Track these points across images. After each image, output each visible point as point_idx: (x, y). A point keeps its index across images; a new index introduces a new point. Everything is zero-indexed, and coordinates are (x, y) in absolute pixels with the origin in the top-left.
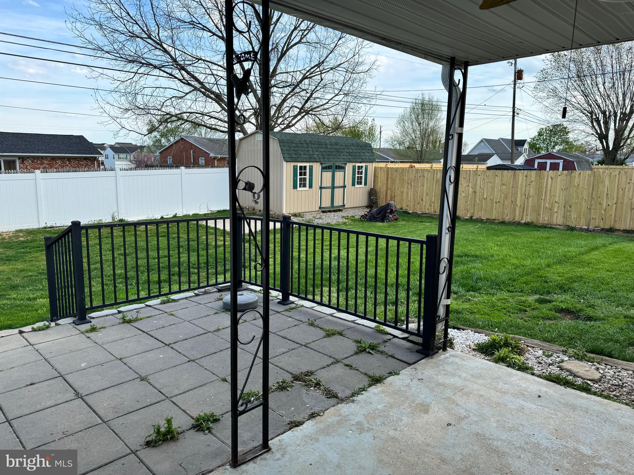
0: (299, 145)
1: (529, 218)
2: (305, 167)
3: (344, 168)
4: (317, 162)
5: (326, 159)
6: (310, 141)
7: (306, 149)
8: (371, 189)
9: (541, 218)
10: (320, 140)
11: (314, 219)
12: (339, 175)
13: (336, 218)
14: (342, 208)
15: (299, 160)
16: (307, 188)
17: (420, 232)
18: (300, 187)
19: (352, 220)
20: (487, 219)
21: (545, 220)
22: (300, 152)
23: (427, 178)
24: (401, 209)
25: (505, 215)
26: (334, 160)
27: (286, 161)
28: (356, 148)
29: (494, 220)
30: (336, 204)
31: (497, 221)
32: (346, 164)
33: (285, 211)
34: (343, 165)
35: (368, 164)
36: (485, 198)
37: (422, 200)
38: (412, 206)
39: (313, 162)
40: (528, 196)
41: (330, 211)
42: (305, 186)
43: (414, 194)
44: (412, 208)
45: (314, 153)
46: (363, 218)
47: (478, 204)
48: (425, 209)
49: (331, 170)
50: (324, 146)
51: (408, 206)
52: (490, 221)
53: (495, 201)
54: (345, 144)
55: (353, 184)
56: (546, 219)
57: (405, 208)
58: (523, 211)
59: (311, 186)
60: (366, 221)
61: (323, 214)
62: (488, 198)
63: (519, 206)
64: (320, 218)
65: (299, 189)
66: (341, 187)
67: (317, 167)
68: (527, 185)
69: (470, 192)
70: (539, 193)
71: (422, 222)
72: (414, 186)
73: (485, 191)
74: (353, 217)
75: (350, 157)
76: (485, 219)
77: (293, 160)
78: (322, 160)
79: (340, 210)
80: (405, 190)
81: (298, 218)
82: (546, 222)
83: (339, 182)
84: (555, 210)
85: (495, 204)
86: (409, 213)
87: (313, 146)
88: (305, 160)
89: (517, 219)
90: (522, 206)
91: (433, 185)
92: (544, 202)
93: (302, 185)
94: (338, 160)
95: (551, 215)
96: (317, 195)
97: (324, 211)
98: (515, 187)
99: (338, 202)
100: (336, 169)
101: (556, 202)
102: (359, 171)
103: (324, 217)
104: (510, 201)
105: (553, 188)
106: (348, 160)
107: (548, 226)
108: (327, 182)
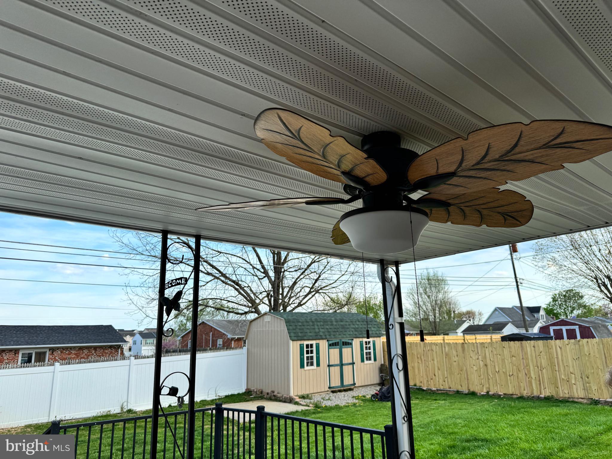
0: (305, 324)
1: (548, 392)
2: (312, 346)
3: (351, 344)
4: (323, 339)
5: (332, 336)
6: (316, 319)
7: (312, 327)
8: (382, 365)
9: (561, 391)
10: (325, 318)
11: (322, 400)
12: (346, 351)
13: (346, 398)
14: (352, 387)
15: (305, 338)
16: (314, 367)
17: (432, 412)
18: (307, 366)
19: (362, 400)
20: (504, 394)
21: (565, 393)
22: (305, 330)
23: (436, 352)
24: (415, 385)
25: (522, 389)
26: (340, 336)
27: (293, 340)
28: (362, 323)
29: (512, 395)
30: (346, 383)
31: (515, 396)
32: (353, 340)
33: (292, 393)
34: (350, 341)
35: (375, 339)
36: (497, 371)
37: (435, 375)
38: (425, 382)
39: (319, 339)
40: (541, 368)
41: (340, 391)
42: (312, 364)
43: (426, 370)
44: (426, 385)
45: (319, 330)
46: (374, 398)
47: (492, 378)
48: (439, 385)
49: (338, 347)
50: (329, 323)
51: (421, 382)
52: (509, 397)
53: (508, 374)
54: (350, 320)
55: (362, 361)
56: (567, 392)
57: (418, 384)
58: (540, 384)
59: (318, 365)
60: (377, 401)
61: (333, 394)
62: (500, 371)
63: (534, 379)
64: (329, 399)
65: (306, 368)
66: (350, 364)
67: (324, 344)
68: (537, 356)
69: (481, 365)
70: (552, 364)
71: (436, 400)
72: (425, 360)
73: (496, 364)
74: (364, 396)
75: (356, 333)
76: (502, 394)
77: (299, 338)
78: (328, 337)
79: (350, 390)
80: (416, 364)
81: (306, 400)
82: (567, 396)
83: (347, 359)
84: (573, 382)
85: (509, 377)
86: (424, 390)
87: (319, 324)
88: (311, 338)
89: (536, 393)
90: (538, 379)
91: (443, 359)
92: (559, 373)
93: (309, 364)
94: (344, 336)
95: (571, 387)
96: (325, 373)
97: (334, 391)
98: (525, 358)
99: (348, 381)
100: (343, 345)
101: (571, 373)
102: (367, 347)
103: (334, 398)
104: (524, 374)
105: (564, 358)
106: (354, 336)
107: (570, 400)
108: (335, 360)
